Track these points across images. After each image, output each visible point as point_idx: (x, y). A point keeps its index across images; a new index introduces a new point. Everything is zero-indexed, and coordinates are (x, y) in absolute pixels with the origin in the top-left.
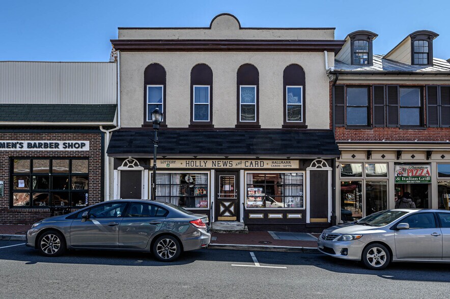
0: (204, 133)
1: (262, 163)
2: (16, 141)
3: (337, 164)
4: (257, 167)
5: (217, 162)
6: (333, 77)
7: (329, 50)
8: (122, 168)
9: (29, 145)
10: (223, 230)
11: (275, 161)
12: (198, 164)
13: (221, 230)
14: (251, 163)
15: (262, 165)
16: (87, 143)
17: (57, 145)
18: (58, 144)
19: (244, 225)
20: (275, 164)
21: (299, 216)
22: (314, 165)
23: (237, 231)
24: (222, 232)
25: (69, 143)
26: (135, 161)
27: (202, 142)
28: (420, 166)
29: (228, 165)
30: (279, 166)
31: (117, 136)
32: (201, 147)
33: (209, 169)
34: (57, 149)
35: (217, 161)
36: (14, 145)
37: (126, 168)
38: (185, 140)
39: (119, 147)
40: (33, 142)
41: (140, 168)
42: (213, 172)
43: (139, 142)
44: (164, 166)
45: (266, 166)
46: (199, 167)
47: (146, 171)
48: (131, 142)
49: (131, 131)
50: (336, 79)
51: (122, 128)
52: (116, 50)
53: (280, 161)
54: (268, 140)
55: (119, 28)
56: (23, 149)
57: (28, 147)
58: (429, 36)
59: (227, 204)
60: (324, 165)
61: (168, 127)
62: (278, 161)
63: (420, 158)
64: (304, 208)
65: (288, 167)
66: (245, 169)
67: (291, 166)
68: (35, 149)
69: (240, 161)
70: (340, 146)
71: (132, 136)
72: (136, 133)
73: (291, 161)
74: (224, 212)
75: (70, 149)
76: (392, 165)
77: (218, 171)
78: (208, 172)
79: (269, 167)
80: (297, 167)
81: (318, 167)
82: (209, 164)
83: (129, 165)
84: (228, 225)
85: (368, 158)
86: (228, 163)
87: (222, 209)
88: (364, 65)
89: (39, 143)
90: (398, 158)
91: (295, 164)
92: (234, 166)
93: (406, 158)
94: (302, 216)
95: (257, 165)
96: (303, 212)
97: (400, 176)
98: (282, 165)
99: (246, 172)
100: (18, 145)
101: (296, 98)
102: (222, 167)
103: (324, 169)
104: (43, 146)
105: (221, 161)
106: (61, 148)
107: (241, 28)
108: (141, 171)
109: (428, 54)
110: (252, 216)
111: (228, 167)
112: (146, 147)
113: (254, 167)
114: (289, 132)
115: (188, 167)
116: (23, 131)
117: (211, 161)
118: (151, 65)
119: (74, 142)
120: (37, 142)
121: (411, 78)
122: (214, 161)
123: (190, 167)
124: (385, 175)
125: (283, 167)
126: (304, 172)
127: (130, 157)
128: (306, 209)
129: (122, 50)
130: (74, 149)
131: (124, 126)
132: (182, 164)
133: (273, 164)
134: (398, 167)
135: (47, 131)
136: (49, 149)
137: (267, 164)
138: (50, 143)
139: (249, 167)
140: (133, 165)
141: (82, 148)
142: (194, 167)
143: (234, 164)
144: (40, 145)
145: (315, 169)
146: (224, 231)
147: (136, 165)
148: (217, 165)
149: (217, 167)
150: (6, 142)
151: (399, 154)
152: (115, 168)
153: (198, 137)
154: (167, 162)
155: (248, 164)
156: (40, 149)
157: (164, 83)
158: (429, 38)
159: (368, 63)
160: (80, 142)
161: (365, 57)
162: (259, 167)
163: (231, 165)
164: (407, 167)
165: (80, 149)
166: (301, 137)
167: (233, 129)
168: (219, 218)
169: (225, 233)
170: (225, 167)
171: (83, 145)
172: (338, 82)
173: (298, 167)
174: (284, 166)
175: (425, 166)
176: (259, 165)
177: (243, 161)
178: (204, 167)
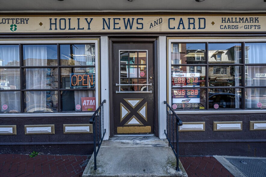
1: (202, 21)
4: (192, 30)
5: (112, 21)
11: (227, 17)
12: (75, 24)
14: (181, 22)
15: (202, 26)
20: (227, 24)
29: (135, 25)
30: (236, 27)
33: (97, 35)
35: (112, 18)
42: (105, 40)
44: (5, 29)
45: (210, 28)
46: (76, 31)
53: (238, 17)
59: (134, 103)
62: (234, 17)
65: (253, 30)
66: (168, 35)
67: (259, 27)
69: (155, 18)
73: (260, 18)
74: (128, 118)
77: (115, 39)
78: (96, 41)
79: (217, 28)
82: (97, 25)
84: (135, 146)
86: (135, 21)
87: (124, 112)
92: (147, 29)
95: (192, 26)
98: (242, 25)
99: (171, 40)
102: (123, 30)
105: (122, 18)
111: (134, 30)
113: (186, 30)
115: (53, 31)
117: (101, 18)
122: (106, 18)
123: (59, 31)
125: (243, 30)
132: (41, 24)
133: (224, 24)
137: (213, 23)
139: (176, 30)
142: (67, 31)
143: (146, 25)
148: (112, 27)
149: (112, 30)
154: (11, 20)
155: (175, 23)
162: (197, 30)
163: (140, 26)
168: (120, 129)
170: (128, 30)
174: (246, 27)
176: (197, 26)
177: (165, 18)
178: (86, 30)
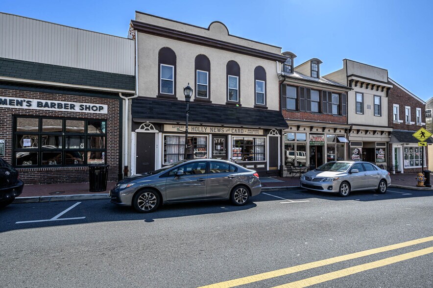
0: (206, 107)
1: (242, 130)
2: (22, 99)
3: (283, 133)
5: (214, 129)
6: (282, 79)
7: (279, 61)
8: (139, 130)
9: (39, 104)
11: (250, 129)
12: (201, 129)
14: (236, 130)
15: (242, 132)
16: (105, 107)
17: (72, 107)
18: (74, 106)
21: (263, 166)
22: (271, 133)
25: (86, 106)
26: (151, 125)
27: (207, 113)
28: (320, 135)
29: (221, 131)
30: (252, 133)
31: (136, 103)
32: (207, 117)
33: (208, 134)
34: (72, 110)
36: (19, 103)
37: (143, 131)
38: (194, 111)
39: (143, 113)
40: (44, 102)
41: (155, 131)
42: (211, 135)
43: (158, 110)
44: (175, 130)
45: (244, 133)
46: (201, 132)
47: (160, 134)
48: (151, 109)
49: (147, 100)
50: (284, 80)
51: (139, 97)
52: (135, 29)
54: (248, 115)
55: (136, 12)
56: (31, 108)
57: (38, 106)
58: (318, 62)
60: (277, 134)
61: (178, 99)
62: (252, 129)
63: (320, 131)
64: (266, 161)
65: (257, 134)
66: (232, 135)
67: (259, 133)
68: (46, 109)
69: (228, 129)
70: (288, 122)
71: (150, 104)
72: (153, 102)
73: (259, 130)
75: (88, 111)
76: (308, 134)
77: (214, 135)
78: (207, 136)
79: (246, 133)
80: (262, 134)
81: (274, 134)
82: (208, 130)
83: (146, 128)
85: (298, 130)
86: (221, 129)
88: (289, 72)
89: (52, 103)
90: (311, 131)
91: (261, 132)
92: (225, 132)
93: (314, 130)
94: (265, 166)
95: (239, 132)
96: (265, 164)
97: (311, 141)
98: (254, 132)
100: (25, 104)
101: (260, 88)
102: (217, 132)
103: (276, 135)
104: (56, 106)
105: (217, 128)
106: (77, 109)
107: (229, 35)
108: (155, 133)
109: (317, 72)
111: (221, 132)
112: (166, 114)
113: (237, 133)
114: (259, 111)
115: (193, 131)
116: (34, 89)
117: (210, 127)
118: (164, 48)
119: (92, 105)
120: (49, 102)
121: (317, 85)
122: (212, 128)
123: (195, 132)
124: (305, 141)
126: (265, 137)
127: (148, 122)
129: (139, 31)
130: (92, 111)
131: (141, 95)
133: (249, 132)
134: (311, 136)
135: (62, 92)
136: (63, 110)
137: (245, 131)
138: (65, 104)
139: (234, 133)
140: (149, 128)
141: (99, 111)
142: (198, 132)
143: (225, 131)
144: (53, 105)
145: (272, 135)
147: (152, 128)
149: (213, 132)
150: (8, 99)
151: (311, 128)
152: (133, 130)
153: (202, 110)
154: (177, 127)
155: (234, 131)
156: (53, 109)
157: (174, 64)
158: (318, 63)
159: (291, 72)
160: (98, 105)
161: (290, 68)
163: (223, 131)
164: (315, 136)
165: (98, 112)
166: (266, 114)
167: (224, 105)
170: (219, 132)
171: (101, 108)
172: (285, 82)
175: (322, 136)
177: (231, 129)
178: (204, 132)
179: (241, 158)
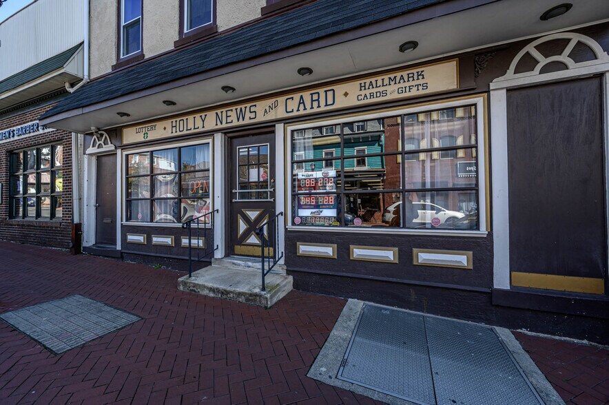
1: (330, 94)
2: (10, 129)
4: (316, 110)
5: (224, 114)
8: (90, 150)
10: (207, 288)
11: (368, 81)
12: (191, 124)
13: (204, 287)
14: (302, 101)
15: (330, 101)
18: (38, 125)
19: (284, 273)
20: (368, 92)
21: (462, 259)
22: (528, 64)
23: (240, 294)
24: (205, 292)
26: (105, 134)
29: (248, 115)
30: (384, 93)
33: (210, 133)
34: (37, 133)
35: (224, 110)
37: (95, 150)
40: (20, 127)
41: (110, 147)
42: (219, 138)
44: (140, 138)
45: (341, 103)
46: (192, 131)
47: (119, 152)
51: (91, 81)
53: (386, 77)
56: (14, 139)
59: (253, 215)
60: (583, 55)
61: (146, 58)
62: (379, 78)
64: (483, 230)
65: (414, 93)
66: (286, 121)
67: (425, 86)
68: (22, 136)
69: (270, 102)
73: (427, 70)
74: (247, 234)
78: (210, 140)
79: (352, 101)
80: (449, 85)
81: (549, 69)
82: (210, 122)
83: (98, 143)
86: (248, 109)
87: (242, 227)
91: (442, 78)
92: (261, 118)
94: (476, 260)
95: (315, 104)
98: (394, 87)
99: (290, 128)
100: (12, 134)
102: (235, 123)
103: (579, 69)
105: (234, 108)
106: (40, 130)
110: (304, 249)
111: (247, 121)
113: (309, 111)
115: (175, 134)
117: (214, 113)
120: (23, 126)
122: (219, 111)
123: (178, 133)
125: (395, 96)
126: (479, 100)
128: (490, 234)
131: (93, 76)
132: (165, 128)
133: (363, 93)
136: (32, 135)
137: (346, 94)
139: (295, 113)
140: (102, 142)
142: (185, 132)
143: (261, 113)
145: (532, 77)
146: (211, 289)
147: (106, 142)
148: (224, 122)
149: (224, 125)
152: (85, 151)
154: (144, 129)
155: (293, 105)
156: (26, 136)
162: (323, 108)
163: (253, 115)
167: (257, 21)
168: (238, 248)
169: (212, 295)
170: (241, 122)
173: (453, 86)
174: (399, 91)
176: (322, 102)
177: (281, 99)
178: (201, 130)
179: (331, 213)
